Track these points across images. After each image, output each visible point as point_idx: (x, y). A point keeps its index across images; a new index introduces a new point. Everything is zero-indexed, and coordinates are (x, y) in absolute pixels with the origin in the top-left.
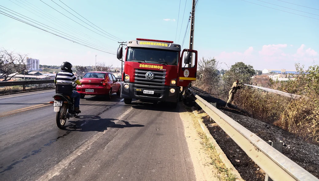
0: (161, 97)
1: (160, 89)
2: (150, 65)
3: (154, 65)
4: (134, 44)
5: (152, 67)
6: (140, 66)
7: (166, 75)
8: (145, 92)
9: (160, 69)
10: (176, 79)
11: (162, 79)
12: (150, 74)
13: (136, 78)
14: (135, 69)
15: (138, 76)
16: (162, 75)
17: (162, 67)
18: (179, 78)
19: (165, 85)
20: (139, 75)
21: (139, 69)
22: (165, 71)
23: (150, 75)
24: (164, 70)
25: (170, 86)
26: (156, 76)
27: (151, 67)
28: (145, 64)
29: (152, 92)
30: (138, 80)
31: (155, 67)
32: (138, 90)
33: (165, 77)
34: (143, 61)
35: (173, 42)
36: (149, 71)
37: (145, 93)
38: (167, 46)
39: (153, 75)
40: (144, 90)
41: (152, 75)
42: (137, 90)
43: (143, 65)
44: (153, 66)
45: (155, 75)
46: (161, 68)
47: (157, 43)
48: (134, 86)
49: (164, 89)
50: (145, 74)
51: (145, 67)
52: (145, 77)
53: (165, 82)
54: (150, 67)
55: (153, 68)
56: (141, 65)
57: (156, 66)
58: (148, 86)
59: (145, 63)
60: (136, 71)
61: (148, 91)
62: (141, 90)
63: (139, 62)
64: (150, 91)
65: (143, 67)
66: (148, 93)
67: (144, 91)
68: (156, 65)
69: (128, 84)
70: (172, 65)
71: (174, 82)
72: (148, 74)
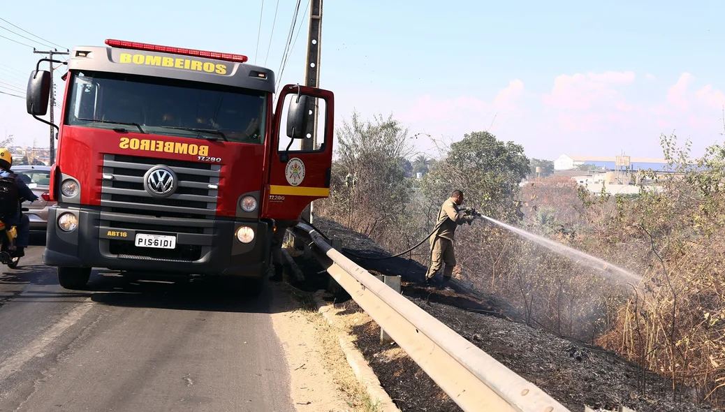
0: (201, 260)
1: (199, 229)
2: (161, 143)
3: (175, 141)
4: (97, 62)
5: (169, 148)
6: (121, 145)
7: (221, 178)
8: (144, 240)
9: (198, 155)
10: (257, 193)
11: (205, 191)
12: (161, 174)
13: (105, 189)
14: (102, 155)
15: (115, 183)
16: (206, 179)
17: (207, 148)
18: (268, 191)
19: (217, 216)
20: (119, 177)
21: (119, 157)
22: (215, 163)
23: (161, 179)
24: (213, 159)
25: (234, 219)
26: (184, 183)
27: (166, 150)
28: (142, 136)
29: (170, 242)
30: (115, 197)
31: (181, 148)
32: (113, 234)
33: (215, 187)
34: (134, 124)
35: (245, 59)
36: (155, 164)
37: (142, 245)
38: (224, 72)
39: (171, 178)
40: (137, 232)
41: (167, 177)
42: (109, 233)
43: (133, 140)
44: (172, 144)
45: (180, 177)
46: (204, 151)
47: (187, 62)
48: (98, 221)
49: (215, 227)
50: (141, 173)
51: (142, 148)
52: (140, 186)
53: (218, 203)
54: (160, 150)
55: (171, 151)
56: (127, 140)
57: (185, 146)
58: (155, 218)
59: (142, 132)
60: (108, 162)
61: (152, 237)
62: (124, 235)
63: (115, 130)
64: (162, 238)
65: (132, 147)
66: (153, 246)
67: (139, 236)
68: (182, 142)
69: (76, 211)
70: (243, 141)
71: (249, 204)
72: (155, 176)
